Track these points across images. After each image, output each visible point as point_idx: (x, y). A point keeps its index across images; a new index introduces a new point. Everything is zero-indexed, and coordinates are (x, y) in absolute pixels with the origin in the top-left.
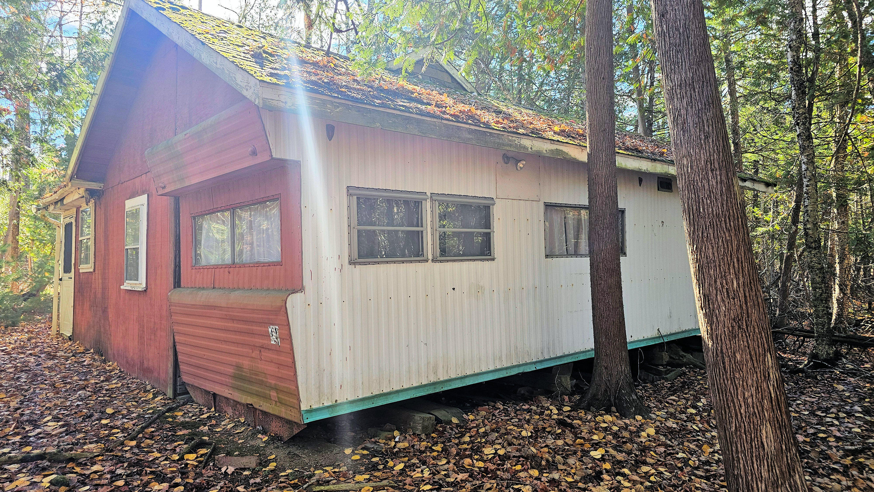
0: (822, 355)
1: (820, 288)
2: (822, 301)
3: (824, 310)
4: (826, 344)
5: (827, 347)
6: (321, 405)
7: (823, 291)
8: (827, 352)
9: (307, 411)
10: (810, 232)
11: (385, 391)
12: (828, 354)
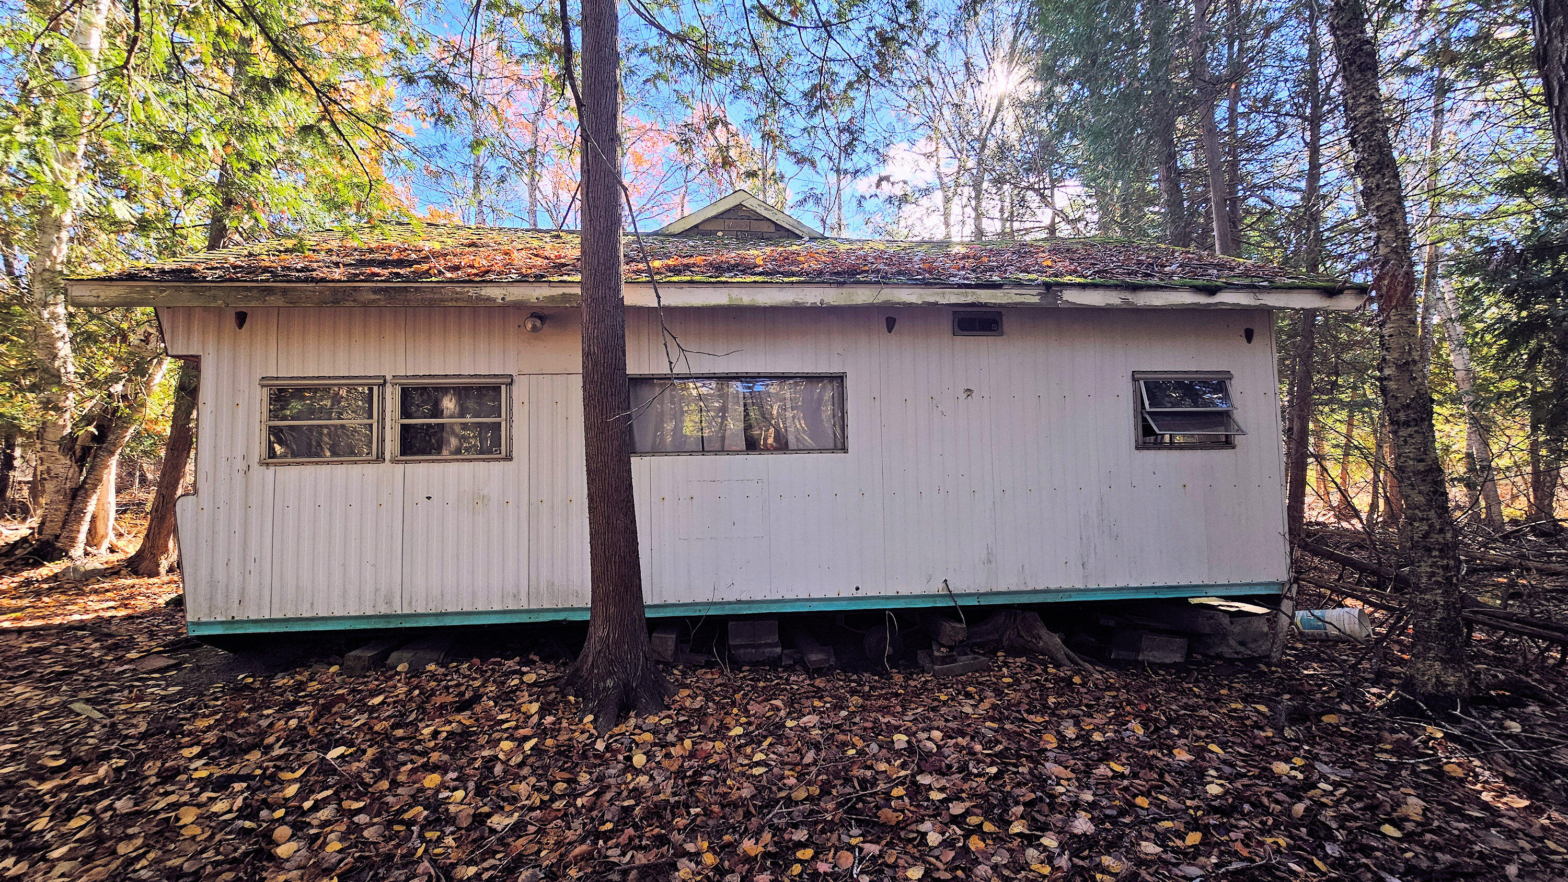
0: (1425, 684)
1: (1422, 520)
2: (1429, 550)
3: (1433, 574)
4: (1435, 659)
5: (1437, 665)
6: (212, 619)
7: (1431, 526)
8: (1438, 677)
9: (193, 623)
10: (1392, 385)
11: (304, 615)
12: (1440, 684)
